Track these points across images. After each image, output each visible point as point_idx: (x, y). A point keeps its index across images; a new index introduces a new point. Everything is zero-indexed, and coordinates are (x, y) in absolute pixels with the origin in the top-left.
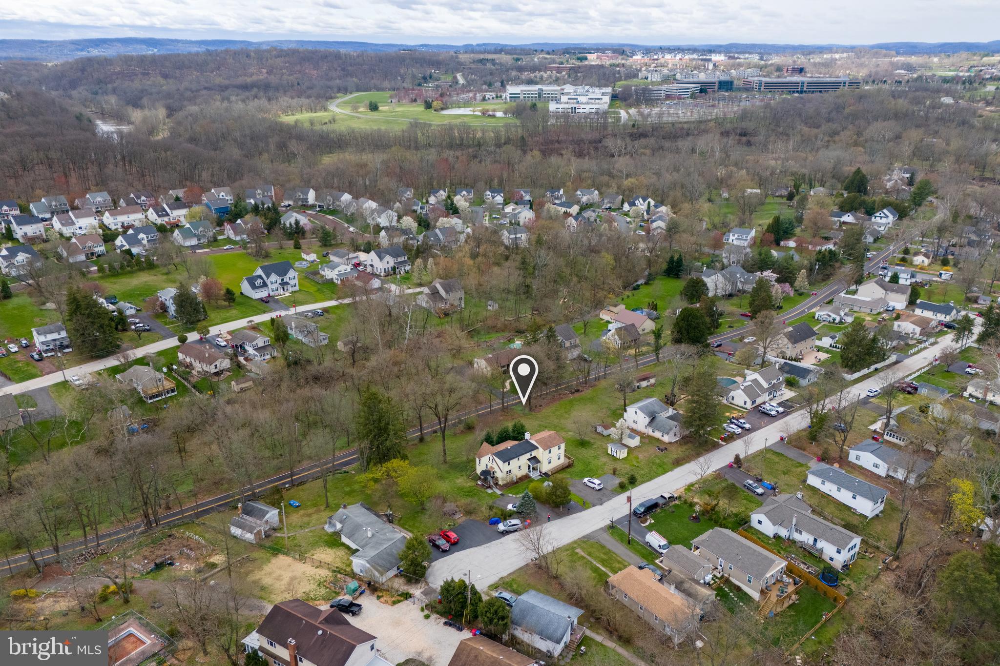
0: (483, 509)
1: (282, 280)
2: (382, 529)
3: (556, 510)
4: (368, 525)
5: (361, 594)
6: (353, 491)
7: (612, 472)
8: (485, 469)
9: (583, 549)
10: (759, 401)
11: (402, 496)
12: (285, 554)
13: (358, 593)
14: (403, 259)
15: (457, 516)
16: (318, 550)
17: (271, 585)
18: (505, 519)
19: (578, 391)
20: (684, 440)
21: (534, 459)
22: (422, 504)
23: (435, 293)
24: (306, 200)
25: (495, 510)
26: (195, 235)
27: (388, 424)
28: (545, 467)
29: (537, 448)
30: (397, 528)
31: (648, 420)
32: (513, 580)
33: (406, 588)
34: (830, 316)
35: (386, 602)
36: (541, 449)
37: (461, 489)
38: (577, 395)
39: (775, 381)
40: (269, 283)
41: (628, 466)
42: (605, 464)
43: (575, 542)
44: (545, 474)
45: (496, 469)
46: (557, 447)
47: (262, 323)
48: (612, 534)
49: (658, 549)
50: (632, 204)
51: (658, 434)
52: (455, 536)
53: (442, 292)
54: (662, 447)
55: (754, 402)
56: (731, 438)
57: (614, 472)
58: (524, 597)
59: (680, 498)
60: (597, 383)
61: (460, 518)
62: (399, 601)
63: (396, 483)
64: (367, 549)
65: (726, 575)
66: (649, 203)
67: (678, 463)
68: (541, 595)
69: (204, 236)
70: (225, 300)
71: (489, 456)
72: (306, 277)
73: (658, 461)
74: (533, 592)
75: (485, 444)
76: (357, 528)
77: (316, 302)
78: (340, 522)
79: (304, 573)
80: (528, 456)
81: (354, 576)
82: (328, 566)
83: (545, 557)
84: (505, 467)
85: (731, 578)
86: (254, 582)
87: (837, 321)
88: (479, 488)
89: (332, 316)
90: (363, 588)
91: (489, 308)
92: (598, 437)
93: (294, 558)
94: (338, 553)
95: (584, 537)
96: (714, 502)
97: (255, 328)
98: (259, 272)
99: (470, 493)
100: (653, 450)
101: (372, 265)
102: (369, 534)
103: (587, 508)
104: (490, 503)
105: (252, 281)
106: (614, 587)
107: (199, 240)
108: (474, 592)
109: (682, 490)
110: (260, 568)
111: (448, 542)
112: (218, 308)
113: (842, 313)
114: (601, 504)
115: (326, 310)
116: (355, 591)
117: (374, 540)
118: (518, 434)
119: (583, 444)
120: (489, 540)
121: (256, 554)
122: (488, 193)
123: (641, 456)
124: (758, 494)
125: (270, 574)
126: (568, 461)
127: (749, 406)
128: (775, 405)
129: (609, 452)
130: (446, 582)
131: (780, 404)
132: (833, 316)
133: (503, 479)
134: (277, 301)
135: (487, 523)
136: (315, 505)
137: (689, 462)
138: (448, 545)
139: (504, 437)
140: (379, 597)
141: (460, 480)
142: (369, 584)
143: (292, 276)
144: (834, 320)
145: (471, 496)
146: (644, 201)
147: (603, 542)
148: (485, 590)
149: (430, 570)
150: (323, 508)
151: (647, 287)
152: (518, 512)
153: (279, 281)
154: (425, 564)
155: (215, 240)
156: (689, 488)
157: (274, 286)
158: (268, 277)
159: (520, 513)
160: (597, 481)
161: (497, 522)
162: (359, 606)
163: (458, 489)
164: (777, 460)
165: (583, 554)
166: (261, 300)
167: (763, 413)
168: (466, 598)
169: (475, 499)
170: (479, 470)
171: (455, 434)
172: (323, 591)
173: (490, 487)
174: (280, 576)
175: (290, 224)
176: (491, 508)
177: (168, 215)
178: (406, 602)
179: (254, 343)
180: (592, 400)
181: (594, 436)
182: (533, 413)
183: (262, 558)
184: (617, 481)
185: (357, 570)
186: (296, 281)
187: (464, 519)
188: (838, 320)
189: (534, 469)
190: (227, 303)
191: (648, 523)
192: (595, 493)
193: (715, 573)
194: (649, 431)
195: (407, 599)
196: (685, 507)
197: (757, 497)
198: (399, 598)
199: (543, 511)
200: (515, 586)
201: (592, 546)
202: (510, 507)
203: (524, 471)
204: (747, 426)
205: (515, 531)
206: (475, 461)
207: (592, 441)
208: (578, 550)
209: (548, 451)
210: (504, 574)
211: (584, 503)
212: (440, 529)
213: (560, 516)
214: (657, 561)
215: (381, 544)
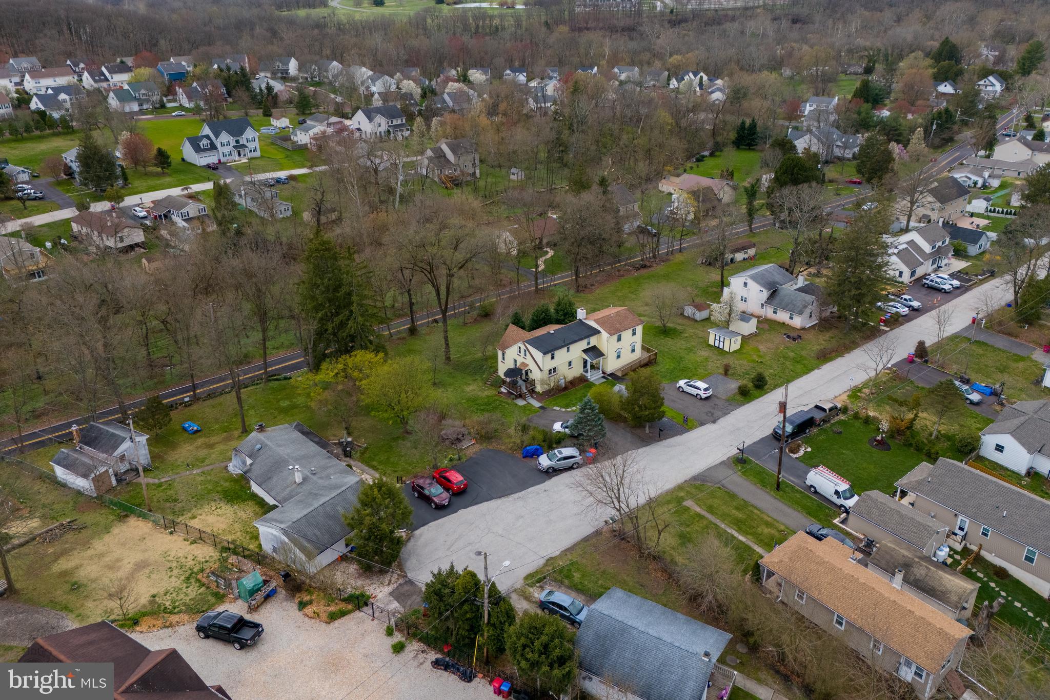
0: (512, 431)
1: (237, 142)
2: (325, 468)
3: (638, 431)
4: (297, 460)
5: (268, 597)
6: (294, 407)
7: (721, 371)
8: (512, 366)
9: (698, 501)
10: (920, 272)
11: (367, 410)
12: (144, 516)
13: (259, 597)
14: (399, 122)
15: (465, 444)
16: (206, 508)
17: (93, 581)
18: (551, 448)
19: (644, 267)
20: (824, 324)
21: (594, 351)
22: (404, 421)
23: (440, 156)
24: (286, 71)
25: (531, 433)
26: (135, 99)
27: (350, 294)
28: (612, 365)
29: (599, 332)
30: (357, 466)
31: (766, 294)
32: (572, 564)
33: (359, 583)
34: (970, 179)
35: (317, 615)
36: (604, 334)
37: (473, 400)
38: (643, 272)
39: (940, 244)
40: (219, 146)
41: (745, 363)
42: (707, 359)
43: (680, 488)
44: (612, 375)
45: (532, 366)
46: (630, 331)
47: (204, 192)
48: (743, 473)
49: (834, 499)
50: (680, 80)
51: (783, 316)
52: (460, 478)
53: (450, 156)
54: (792, 334)
55: (913, 274)
56: (896, 321)
57: (726, 371)
58: (602, 606)
59: (845, 410)
60: (671, 257)
61: (470, 447)
62: (343, 614)
63: (359, 389)
64: (288, 505)
65: (974, 548)
66: (701, 77)
67: (825, 357)
68: (636, 600)
69: (148, 101)
70: (156, 165)
71: (520, 344)
72: (273, 144)
73: (792, 355)
74: (618, 593)
75: (512, 328)
76: (279, 464)
77: (282, 169)
78: (250, 457)
79: (166, 554)
80: (583, 344)
81: (259, 558)
82: (215, 540)
83: (633, 516)
84: (547, 363)
85: (984, 553)
86: (64, 574)
87: (980, 185)
88: (503, 397)
89: (301, 185)
90: (273, 584)
91: (512, 177)
92: (685, 321)
93: (156, 523)
94: (242, 514)
95: (694, 478)
96: (911, 416)
97: (193, 197)
98: (207, 131)
99: (488, 406)
100: (778, 340)
101: (359, 129)
102: (298, 478)
103: (691, 429)
104: (524, 420)
105: (195, 143)
106: (770, 574)
107: (141, 105)
108: (497, 599)
109: (845, 397)
110: (86, 544)
111: (447, 489)
112: (147, 175)
113: (986, 174)
114: (714, 422)
115: (292, 178)
116: (253, 592)
117: (306, 488)
118: (566, 315)
119: (665, 332)
120: (523, 485)
121: (88, 518)
122: (508, 72)
123: (762, 348)
124: (972, 403)
125: (101, 555)
126: (646, 355)
127: (906, 278)
128: (946, 277)
129: (711, 342)
130: (438, 576)
131: (953, 276)
132: (974, 178)
133: (543, 382)
134: (229, 169)
135: (520, 456)
136: (226, 430)
137: (841, 355)
138: (446, 495)
139: (540, 320)
140: (302, 605)
141: (471, 388)
142: (287, 576)
143: (250, 137)
144: (975, 183)
145: (489, 411)
146: (695, 76)
147: (730, 487)
148: (519, 584)
149: (410, 545)
150: (236, 433)
151: (713, 159)
152: (572, 436)
153: (233, 143)
154: (402, 533)
155: (163, 106)
156: (855, 393)
157: (227, 150)
158: (217, 137)
159: (576, 437)
160: (702, 385)
161: (536, 454)
162: (257, 626)
163: (468, 400)
164: (981, 351)
165: (698, 509)
166: (208, 166)
167: (931, 288)
168: (478, 611)
169: (497, 415)
170: (502, 369)
171: (465, 324)
172: (193, 591)
173: (520, 396)
174: (118, 560)
175: (261, 89)
176: (525, 429)
177: (107, 80)
178: (358, 614)
179: (184, 211)
180: (667, 277)
181: (680, 321)
182: (582, 295)
183: (96, 524)
184: (733, 385)
185: (267, 547)
186: (256, 144)
187: (477, 448)
188: (980, 182)
189: (593, 367)
190: (160, 169)
191: (801, 453)
192: (699, 403)
193: (950, 542)
194: (769, 312)
195: (358, 607)
196: (858, 424)
197: (972, 408)
198: (343, 606)
199: (614, 435)
200: (577, 576)
201: (712, 495)
202: (557, 427)
203: (577, 371)
204: (916, 304)
205: (571, 468)
206: (495, 357)
207: (679, 328)
208: (689, 503)
209: (615, 337)
210: (554, 550)
211: (686, 420)
212: (435, 466)
213: (646, 441)
214: (836, 521)
215: (316, 496)
